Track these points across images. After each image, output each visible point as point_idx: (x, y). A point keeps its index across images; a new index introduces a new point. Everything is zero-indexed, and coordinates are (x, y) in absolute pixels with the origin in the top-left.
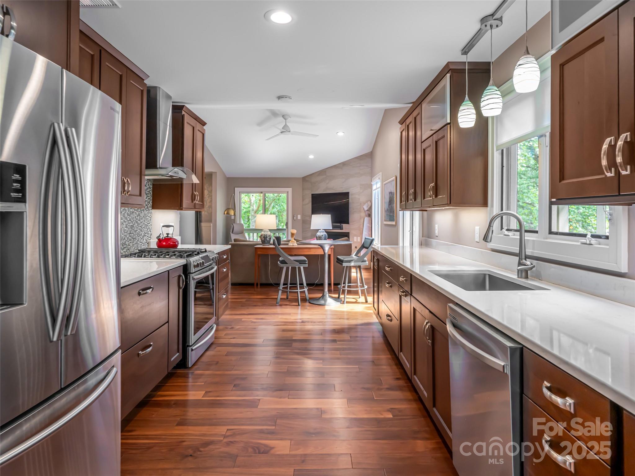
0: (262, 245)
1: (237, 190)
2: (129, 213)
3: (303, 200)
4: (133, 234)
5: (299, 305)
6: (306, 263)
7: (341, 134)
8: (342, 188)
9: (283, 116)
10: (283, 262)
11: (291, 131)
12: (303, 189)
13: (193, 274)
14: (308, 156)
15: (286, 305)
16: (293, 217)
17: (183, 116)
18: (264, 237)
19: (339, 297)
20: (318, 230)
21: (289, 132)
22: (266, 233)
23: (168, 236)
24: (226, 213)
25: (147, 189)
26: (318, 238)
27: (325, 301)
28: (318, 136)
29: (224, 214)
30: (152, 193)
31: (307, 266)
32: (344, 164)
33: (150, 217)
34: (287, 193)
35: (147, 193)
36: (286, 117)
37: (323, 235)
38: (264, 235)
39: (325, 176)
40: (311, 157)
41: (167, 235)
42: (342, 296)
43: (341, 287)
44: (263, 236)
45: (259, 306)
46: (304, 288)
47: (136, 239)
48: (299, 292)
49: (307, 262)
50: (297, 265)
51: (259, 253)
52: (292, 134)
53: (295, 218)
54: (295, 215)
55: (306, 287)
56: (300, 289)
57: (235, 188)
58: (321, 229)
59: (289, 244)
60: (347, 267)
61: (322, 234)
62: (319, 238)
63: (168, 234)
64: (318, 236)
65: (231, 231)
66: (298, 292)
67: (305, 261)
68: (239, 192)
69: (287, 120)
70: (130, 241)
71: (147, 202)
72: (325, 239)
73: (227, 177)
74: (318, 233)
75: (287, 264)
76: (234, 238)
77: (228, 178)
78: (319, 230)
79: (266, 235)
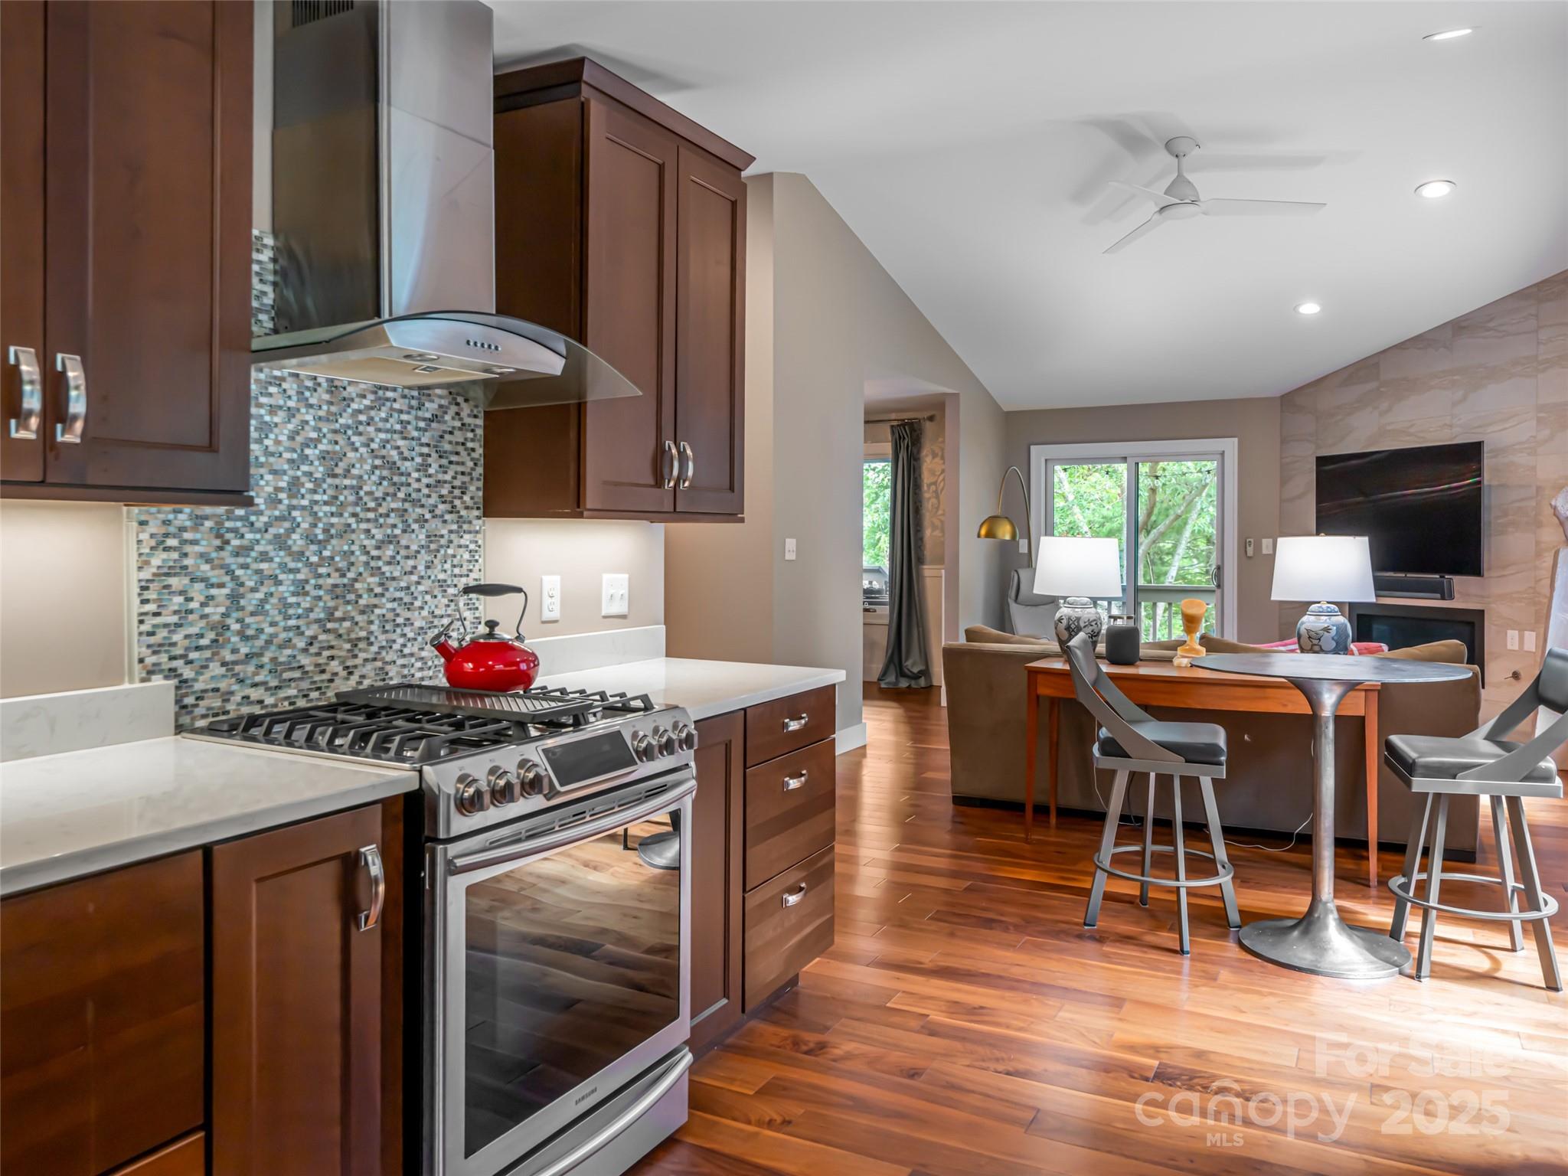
0: (1060, 656)
1: (1038, 454)
2: (318, 531)
3: (1284, 481)
4: (347, 624)
5: (1182, 952)
6: (1220, 764)
7: (1436, 191)
8: (1451, 426)
9: (1169, 146)
10: (1112, 748)
11: (1202, 198)
12: (1284, 441)
13: (449, 846)
14: (1295, 309)
15: (1126, 939)
16: (1243, 545)
17: (584, 108)
18: (1068, 628)
19: (1395, 932)
20: (1303, 607)
21: (1193, 202)
22: (1078, 612)
23: (491, 635)
24: (983, 532)
25: (451, 433)
26: (1305, 640)
27: (1320, 947)
28: (1325, 204)
29: (979, 536)
30: (480, 451)
31: (1222, 772)
32: (1460, 328)
33: (472, 547)
34: (1219, 456)
35: (447, 447)
36: (1181, 146)
37: (1327, 630)
38: (1069, 619)
39: (1373, 385)
40: (1310, 309)
41: (487, 630)
42: (1413, 925)
43: (1405, 887)
44: (1065, 622)
45: (1005, 927)
46: (1216, 874)
47: (371, 644)
48: (1183, 892)
49: (1223, 758)
50: (1178, 768)
51: (1044, 691)
52: (1205, 213)
53: (1250, 551)
54: (1252, 540)
55: (1224, 867)
56: (1187, 879)
57: (1032, 447)
58: (1319, 602)
59: (1176, 661)
60: (1438, 796)
61: (1324, 621)
62: (1311, 644)
63: (492, 624)
64: (1303, 631)
65: (1013, 593)
66: (1178, 888)
67: (1214, 750)
68: (1046, 460)
69: (1184, 160)
70: (326, 653)
71: (447, 486)
72: (1341, 648)
73: (1005, 409)
74: (1305, 619)
75: (1130, 757)
76: (966, 628)
77: (1009, 413)
78: (1313, 607)
79: (1078, 619)
